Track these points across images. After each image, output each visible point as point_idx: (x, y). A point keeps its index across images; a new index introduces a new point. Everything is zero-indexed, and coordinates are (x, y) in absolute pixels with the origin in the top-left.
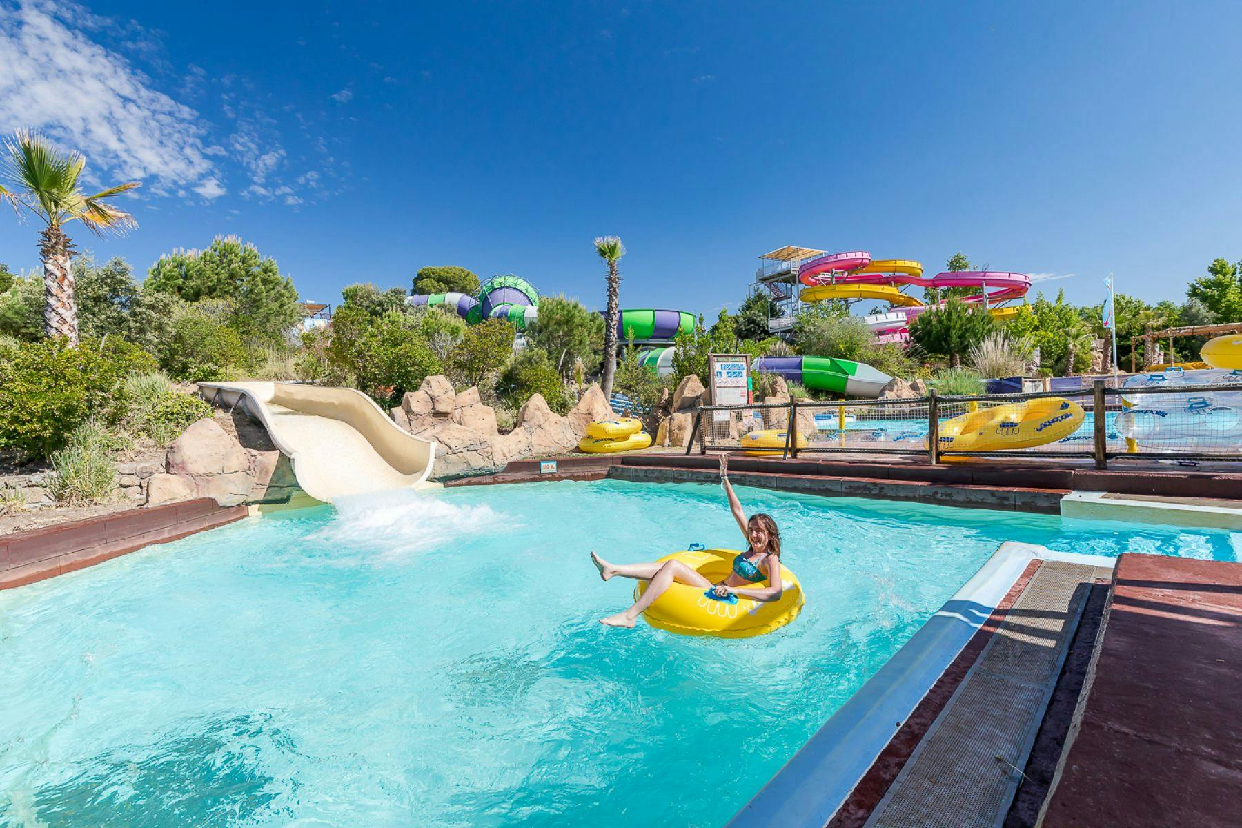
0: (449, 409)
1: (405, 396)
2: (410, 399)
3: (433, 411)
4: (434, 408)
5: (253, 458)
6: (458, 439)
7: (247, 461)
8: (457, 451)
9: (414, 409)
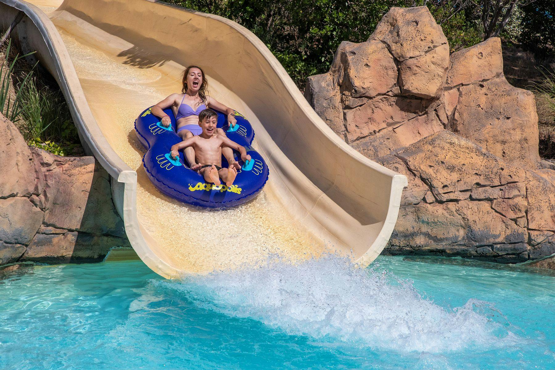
0: (431, 89)
1: (340, 50)
2: (350, 58)
3: (396, 90)
4: (400, 82)
5: (44, 169)
6: (451, 168)
7: (34, 175)
8: (445, 197)
9: (357, 83)
